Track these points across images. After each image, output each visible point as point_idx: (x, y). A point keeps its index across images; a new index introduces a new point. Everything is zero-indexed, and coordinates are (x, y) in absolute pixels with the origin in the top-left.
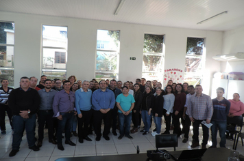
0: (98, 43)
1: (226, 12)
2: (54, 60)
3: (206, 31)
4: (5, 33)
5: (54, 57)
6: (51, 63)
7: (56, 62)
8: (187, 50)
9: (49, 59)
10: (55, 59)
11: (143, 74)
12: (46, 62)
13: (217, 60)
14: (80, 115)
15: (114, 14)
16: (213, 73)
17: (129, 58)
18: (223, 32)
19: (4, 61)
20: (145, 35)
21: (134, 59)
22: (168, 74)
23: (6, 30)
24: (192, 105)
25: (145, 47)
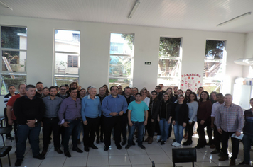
0: (111, 45)
1: (249, 13)
2: (66, 65)
3: (227, 33)
4: (19, 37)
5: (66, 61)
6: (63, 68)
7: (68, 66)
8: (206, 53)
9: (62, 63)
10: (68, 64)
11: (158, 79)
12: (58, 66)
13: (239, 65)
14: (85, 122)
15: (129, 17)
16: (235, 78)
17: (144, 63)
18: (246, 34)
19: (17, 65)
20: (161, 38)
21: (149, 63)
22: (186, 79)
23: (19, 34)
24: (221, 115)
25: (161, 50)
